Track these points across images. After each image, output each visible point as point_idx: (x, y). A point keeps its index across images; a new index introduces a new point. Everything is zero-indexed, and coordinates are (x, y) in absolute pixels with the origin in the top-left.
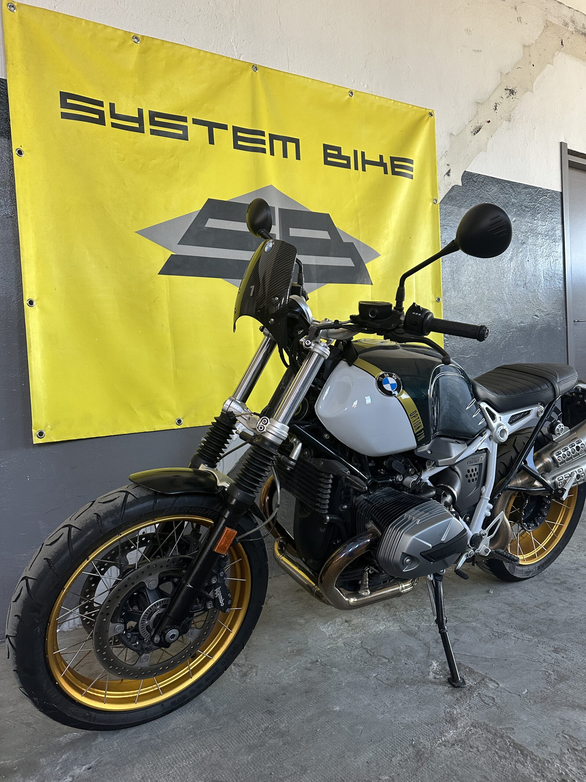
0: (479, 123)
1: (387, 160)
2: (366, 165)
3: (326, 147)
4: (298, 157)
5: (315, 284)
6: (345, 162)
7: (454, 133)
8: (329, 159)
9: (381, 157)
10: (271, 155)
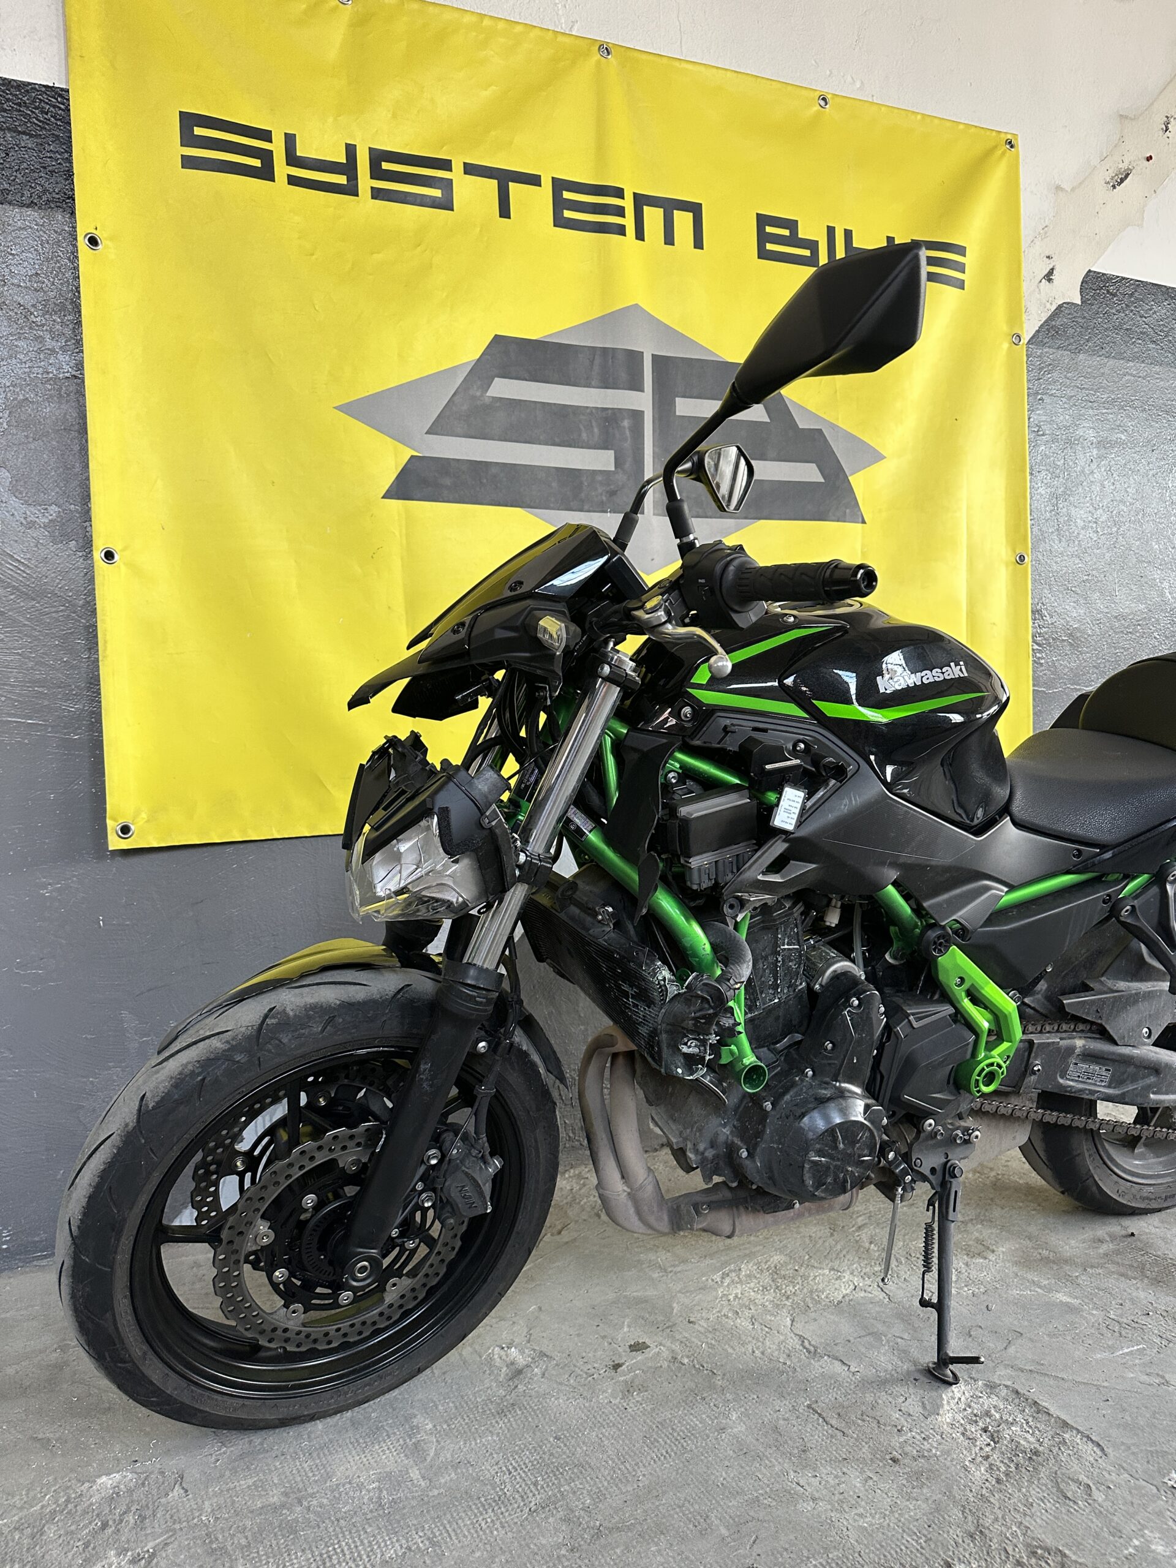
0: (1126, 162)
3: (763, 221)
4: (698, 244)
5: (731, 521)
6: (807, 253)
7: (1067, 186)
8: (770, 247)
9: (890, 240)
10: (638, 238)
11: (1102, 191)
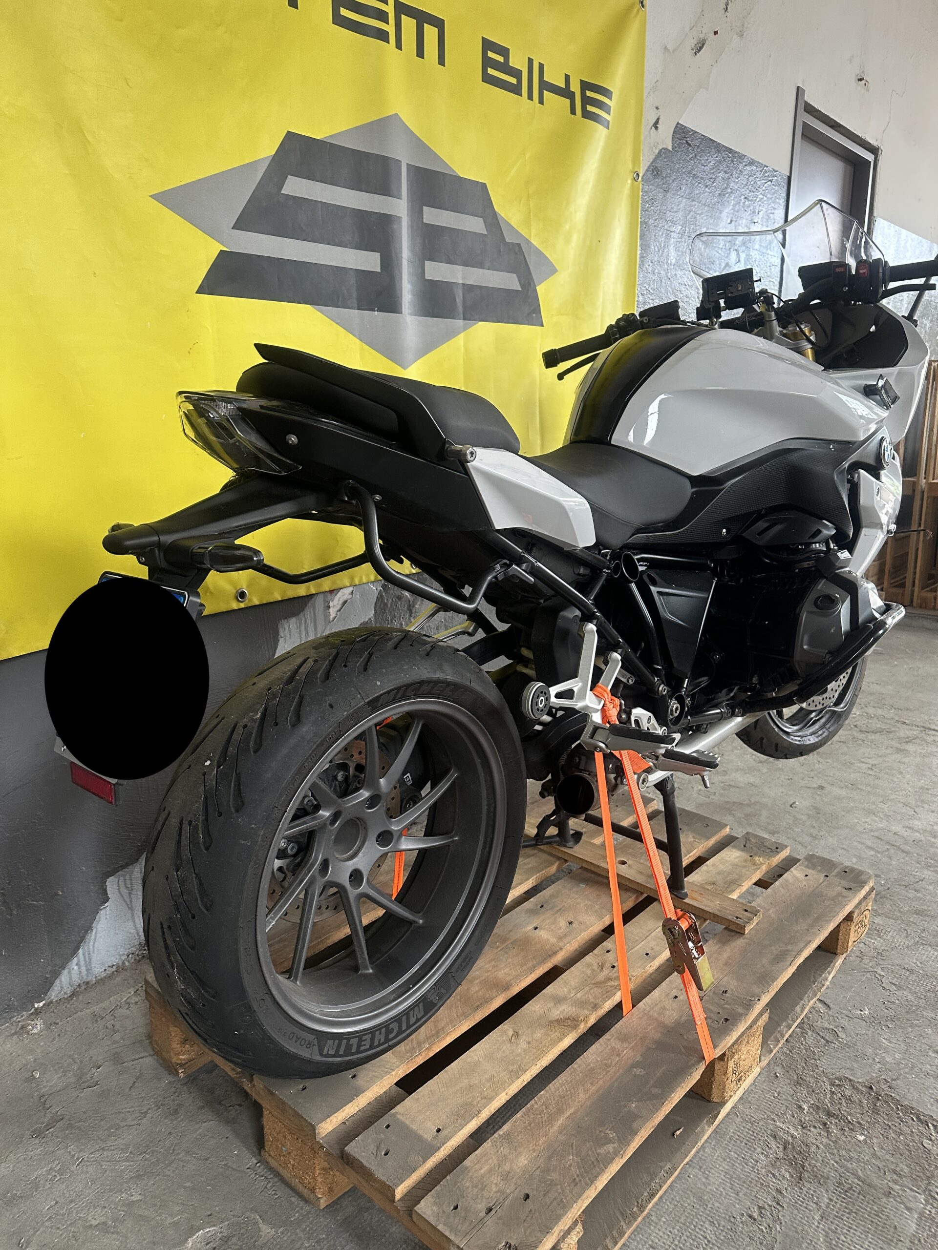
0: (704, 32)
1: (575, 87)
2: (545, 91)
3: (487, 45)
4: (441, 61)
5: (460, 322)
6: (513, 81)
7: (669, 47)
8: (491, 71)
9: (567, 78)
10: (397, 48)
11: (689, 53)
